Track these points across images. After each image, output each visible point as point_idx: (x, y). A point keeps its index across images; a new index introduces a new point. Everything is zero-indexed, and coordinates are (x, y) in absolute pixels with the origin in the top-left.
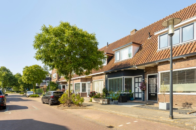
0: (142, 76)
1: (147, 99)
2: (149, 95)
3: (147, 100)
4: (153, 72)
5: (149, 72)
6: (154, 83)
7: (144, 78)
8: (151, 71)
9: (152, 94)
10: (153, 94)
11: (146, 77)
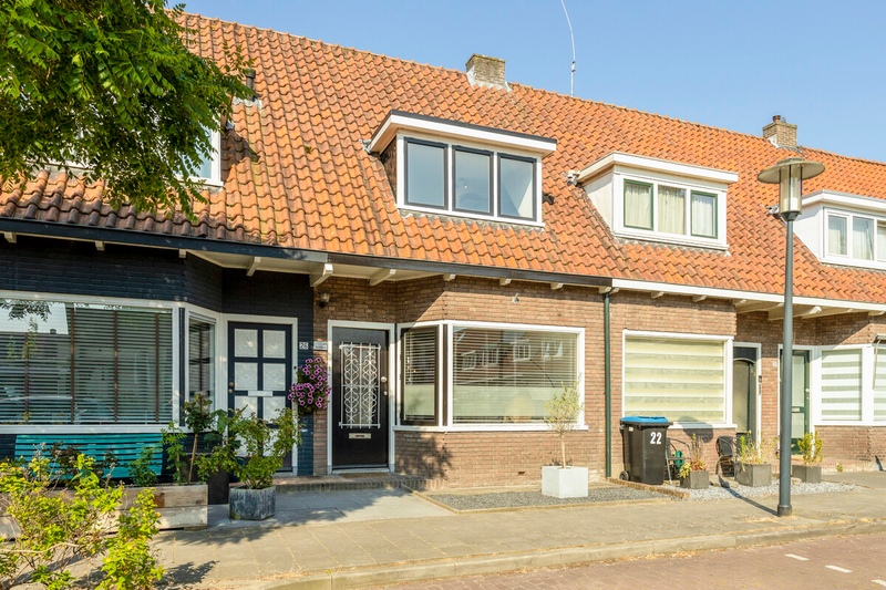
0: (294, 321)
1: (330, 463)
2: (340, 435)
3: (330, 470)
4: (369, 311)
5: (340, 310)
6: (370, 375)
7: (307, 334)
8: (354, 302)
9: (356, 430)
10: (365, 430)
11: (325, 337)
